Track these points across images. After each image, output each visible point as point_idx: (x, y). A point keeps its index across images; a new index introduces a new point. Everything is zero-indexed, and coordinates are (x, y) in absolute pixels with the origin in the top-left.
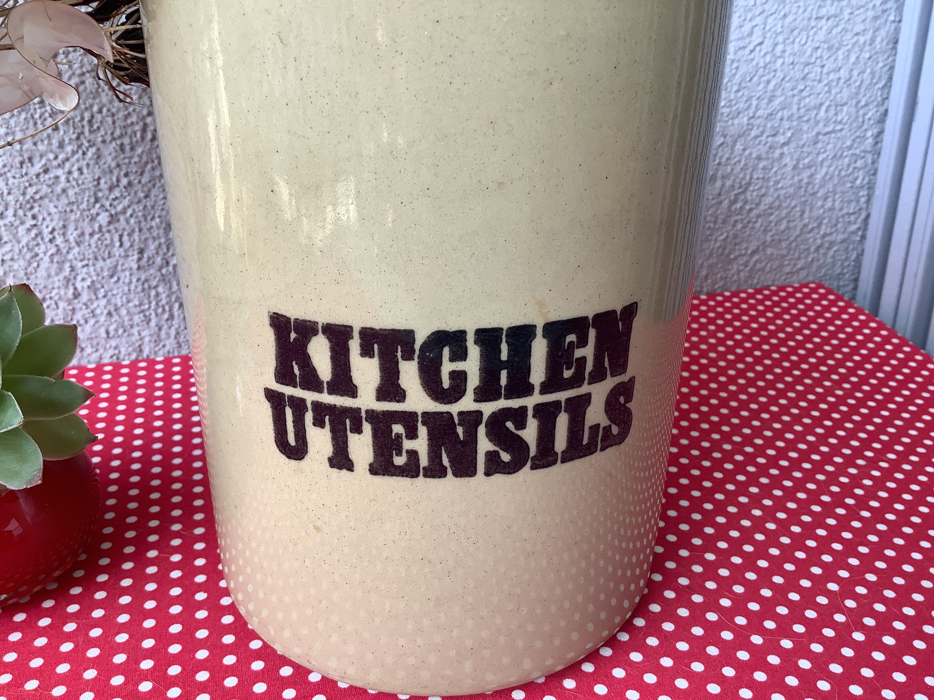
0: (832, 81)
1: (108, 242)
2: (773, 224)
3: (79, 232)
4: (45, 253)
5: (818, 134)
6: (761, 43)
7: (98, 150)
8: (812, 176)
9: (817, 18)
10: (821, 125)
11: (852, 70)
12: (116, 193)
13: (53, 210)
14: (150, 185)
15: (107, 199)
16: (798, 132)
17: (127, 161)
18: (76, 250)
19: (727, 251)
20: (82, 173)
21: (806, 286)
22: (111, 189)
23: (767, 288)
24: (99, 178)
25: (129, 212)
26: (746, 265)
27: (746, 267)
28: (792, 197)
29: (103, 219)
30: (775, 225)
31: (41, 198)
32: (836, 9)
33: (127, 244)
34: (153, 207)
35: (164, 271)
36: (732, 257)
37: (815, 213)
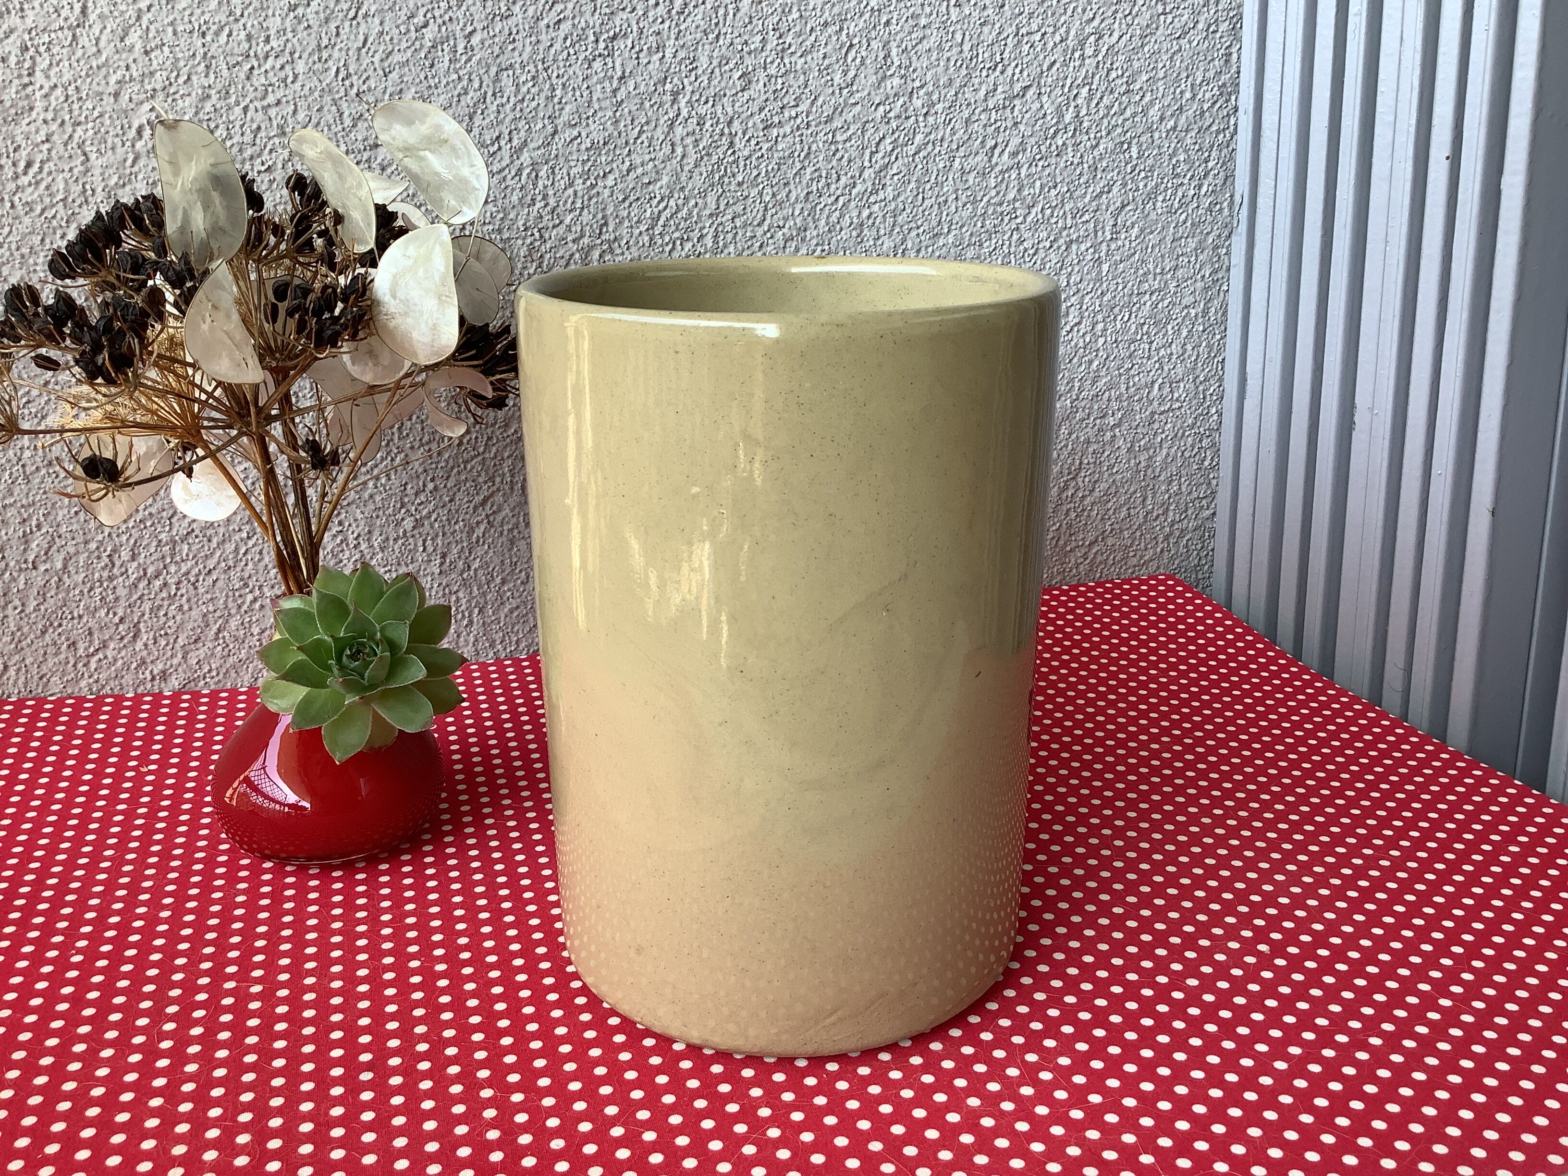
0: (1163, 357)
1: (412, 547)
2: (1111, 512)
3: (383, 537)
4: (349, 559)
5: (1153, 413)
6: (1079, 323)
7: (406, 455)
8: (1150, 458)
9: (1138, 294)
10: (1156, 403)
11: (1185, 344)
12: (422, 498)
13: (359, 516)
14: (455, 489)
15: (413, 503)
16: (1129, 412)
17: (434, 466)
18: (380, 555)
19: (1061, 542)
20: (389, 479)
21: (1155, 578)
22: (417, 494)
23: (1112, 582)
24: (406, 483)
25: (434, 516)
26: (1085, 556)
27: (1085, 559)
28: (1130, 481)
29: (408, 524)
30: (1114, 514)
31: (348, 504)
32: (1160, 283)
33: (430, 549)
34: (457, 512)
35: (465, 576)
36: (1068, 548)
37: (1160, 499)
